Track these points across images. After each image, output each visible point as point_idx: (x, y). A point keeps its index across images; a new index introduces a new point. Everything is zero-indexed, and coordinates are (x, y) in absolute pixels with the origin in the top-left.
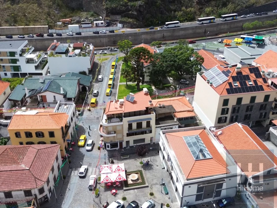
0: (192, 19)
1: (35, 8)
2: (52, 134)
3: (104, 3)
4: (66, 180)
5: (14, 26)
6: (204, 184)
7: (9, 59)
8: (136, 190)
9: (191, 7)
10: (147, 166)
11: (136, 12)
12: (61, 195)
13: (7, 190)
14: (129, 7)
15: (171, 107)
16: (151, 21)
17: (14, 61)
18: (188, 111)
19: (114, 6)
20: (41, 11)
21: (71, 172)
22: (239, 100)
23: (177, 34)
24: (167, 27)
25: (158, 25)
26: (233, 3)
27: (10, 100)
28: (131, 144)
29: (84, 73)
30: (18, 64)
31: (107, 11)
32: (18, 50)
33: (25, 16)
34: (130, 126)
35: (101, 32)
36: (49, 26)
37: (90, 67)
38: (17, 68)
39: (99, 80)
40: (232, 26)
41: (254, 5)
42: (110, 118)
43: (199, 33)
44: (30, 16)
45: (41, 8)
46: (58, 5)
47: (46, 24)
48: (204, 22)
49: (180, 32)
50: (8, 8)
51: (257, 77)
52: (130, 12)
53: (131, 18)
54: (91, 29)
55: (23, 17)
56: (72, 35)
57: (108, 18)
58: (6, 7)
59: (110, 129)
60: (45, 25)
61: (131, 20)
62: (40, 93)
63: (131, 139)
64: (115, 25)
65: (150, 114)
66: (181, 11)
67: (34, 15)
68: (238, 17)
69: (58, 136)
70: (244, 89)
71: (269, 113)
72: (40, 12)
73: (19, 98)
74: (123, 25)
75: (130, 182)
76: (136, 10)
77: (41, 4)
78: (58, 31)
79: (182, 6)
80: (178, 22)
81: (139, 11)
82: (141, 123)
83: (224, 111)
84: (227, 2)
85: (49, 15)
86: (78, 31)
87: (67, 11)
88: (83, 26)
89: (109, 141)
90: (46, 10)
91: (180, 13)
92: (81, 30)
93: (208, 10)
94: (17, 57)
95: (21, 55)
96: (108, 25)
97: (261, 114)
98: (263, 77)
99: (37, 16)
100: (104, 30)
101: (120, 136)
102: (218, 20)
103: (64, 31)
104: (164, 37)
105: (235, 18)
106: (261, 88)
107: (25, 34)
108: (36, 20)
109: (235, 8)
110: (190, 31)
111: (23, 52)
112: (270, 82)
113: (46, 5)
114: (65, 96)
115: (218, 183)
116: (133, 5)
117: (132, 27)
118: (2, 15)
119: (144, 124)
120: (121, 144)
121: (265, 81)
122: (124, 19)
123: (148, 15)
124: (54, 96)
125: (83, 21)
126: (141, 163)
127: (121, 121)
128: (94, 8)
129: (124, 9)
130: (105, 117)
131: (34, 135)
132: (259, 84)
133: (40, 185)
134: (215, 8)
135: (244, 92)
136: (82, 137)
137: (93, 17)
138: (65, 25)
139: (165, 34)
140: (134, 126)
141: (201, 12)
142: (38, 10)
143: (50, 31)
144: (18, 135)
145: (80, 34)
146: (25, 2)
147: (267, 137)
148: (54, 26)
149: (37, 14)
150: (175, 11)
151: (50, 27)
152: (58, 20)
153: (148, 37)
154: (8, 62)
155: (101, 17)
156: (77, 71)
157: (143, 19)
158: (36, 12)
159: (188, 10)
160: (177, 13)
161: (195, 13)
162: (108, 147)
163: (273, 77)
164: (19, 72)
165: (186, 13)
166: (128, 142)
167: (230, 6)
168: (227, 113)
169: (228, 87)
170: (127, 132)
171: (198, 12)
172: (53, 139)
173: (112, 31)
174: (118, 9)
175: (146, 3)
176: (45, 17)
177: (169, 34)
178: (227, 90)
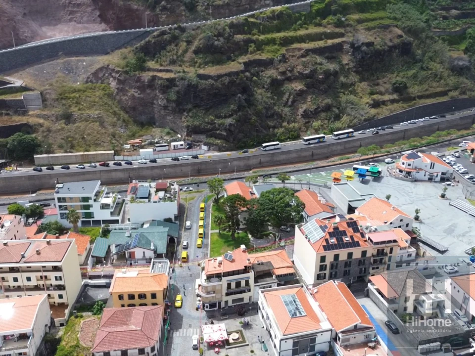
0: (297, 137)
1: (96, 128)
2: (154, 296)
3: (183, 119)
5: (72, 152)
6: (299, 339)
7: (81, 205)
8: (237, 348)
9: (294, 122)
10: (247, 326)
11: (226, 132)
13: (124, 348)
14: (217, 125)
15: (269, 263)
16: (244, 143)
17: (87, 207)
18: (288, 267)
19: (197, 123)
20: (103, 131)
21: (173, 333)
22: (336, 257)
23: (277, 158)
24: (264, 149)
25: (253, 146)
26: (349, 115)
27: (92, 257)
28: (230, 304)
29: (168, 220)
30: (91, 210)
31: (188, 130)
32: (92, 195)
33: (83, 138)
34: (229, 285)
35: (181, 158)
36: (114, 152)
37: (176, 213)
38: (90, 215)
39: (187, 228)
40: (347, 146)
41: (376, 117)
42: (209, 277)
43: (305, 157)
44: (89, 138)
45: (104, 127)
46: (124, 121)
47: (112, 148)
48: (311, 142)
49: (281, 156)
50: (63, 129)
51: (355, 232)
52: (218, 132)
53: (219, 139)
54: (169, 155)
55: (81, 140)
56: (146, 163)
57: (189, 138)
58: (59, 127)
59: (210, 289)
60: (110, 150)
61: (219, 142)
62: (128, 249)
63: (230, 299)
64: (198, 147)
65: (249, 272)
66: (281, 127)
67: (95, 136)
68: (355, 134)
69: (160, 297)
70: (341, 245)
71: (369, 268)
72: (102, 133)
73: (102, 254)
74: (209, 148)
75: (231, 341)
76: (225, 130)
77: (103, 122)
78: (126, 158)
79: (283, 122)
80: (277, 143)
81: (229, 131)
82: (240, 282)
83: (322, 268)
84: (340, 113)
85: (114, 137)
86: (152, 157)
87: (135, 128)
88: (158, 149)
89: (208, 302)
90: (111, 130)
91: (281, 130)
92: (156, 156)
93: (316, 124)
94: (91, 202)
95: (95, 200)
96: (190, 147)
97: (361, 270)
98: (361, 232)
99: (98, 138)
100: (185, 156)
101: (219, 296)
102: (329, 138)
103: (134, 158)
105: (350, 135)
106: (357, 244)
107: (85, 163)
108: (97, 144)
109: (351, 121)
110: (294, 155)
111: (98, 195)
112: (367, 236)
113: (109, 123)
114: (155, 252)
115: (312, 338)
116: (221, 124)
117: (220, 150)
118: (54, 138)
119: (243, 283)
120: (220, 303)
121: (363, 235)
122: (211, 140)
123: (240, 134)
124: (144, 252)
125: (157, 143)
126: (241, 323)
127: (221, 280)
128: (170, 123)
129: (210, 127)
130: (204, 277)
131: (137, 297)
132: (356, 239)
133: (152, 343)
134: (326, 122)
135: (341, 248)
136: (178, 297)
137: (169, 136)
138: (136, 148)
139: (263, 160)
140: (233, 285)
141: (307, 125)
142: (100, 130)
143: (116, 158)
144: (121, 297)
145: (154, 161)
146: (83, 121)
147: (366, 293)
148: (121, 150)
149: (99, 136)
150: (274, 127)
151: (117, 153)
152: (125, 142)
153: (242, 163)
154: (80, 208)
155: (179, 136)
156: (161, 218)
157: (234, 140)
158: (97, 133)
159: (291, 126)
160: (276, 130)
161: (300, 129)
162: (207, 307)
163: (370, 231)
164: (91, 220)
165: (289, 130)
166: (226, 302)
167: (345, 118)
168: (325, 269)
169: (325, 243)
170: (226, 292)
171: (303, 128)
172: (154, 301)
173: (196, 157)
174: (203, 127)
175: (238, 121)
176: (109, 139)
177: (267, 159)
178: (324, 246)
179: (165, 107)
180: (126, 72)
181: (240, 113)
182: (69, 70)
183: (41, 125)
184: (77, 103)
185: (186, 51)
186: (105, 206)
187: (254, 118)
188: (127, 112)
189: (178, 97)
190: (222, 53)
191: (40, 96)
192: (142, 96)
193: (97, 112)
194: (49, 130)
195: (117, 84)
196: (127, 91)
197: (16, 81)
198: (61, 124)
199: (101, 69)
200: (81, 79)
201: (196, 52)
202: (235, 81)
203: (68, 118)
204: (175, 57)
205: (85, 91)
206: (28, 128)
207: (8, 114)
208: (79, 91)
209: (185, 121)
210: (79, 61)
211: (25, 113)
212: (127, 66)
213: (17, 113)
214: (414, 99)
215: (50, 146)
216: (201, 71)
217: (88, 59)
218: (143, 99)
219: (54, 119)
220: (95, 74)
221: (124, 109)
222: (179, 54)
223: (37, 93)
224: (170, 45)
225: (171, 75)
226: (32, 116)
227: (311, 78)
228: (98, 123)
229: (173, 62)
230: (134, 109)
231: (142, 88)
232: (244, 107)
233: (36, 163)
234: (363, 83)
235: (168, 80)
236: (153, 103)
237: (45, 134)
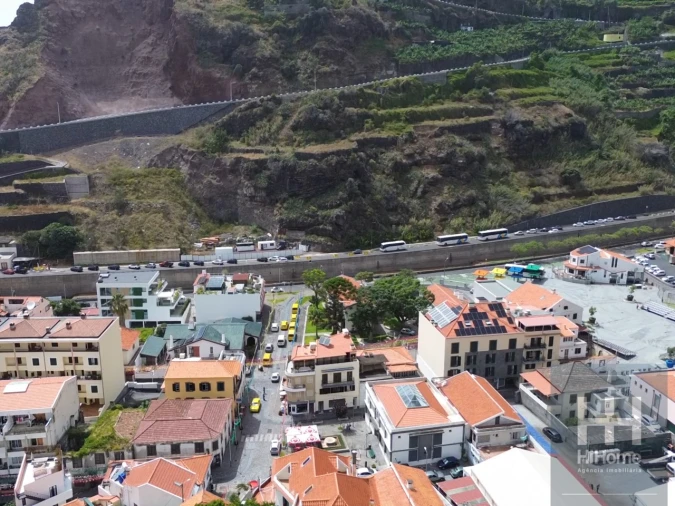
0: (429, 238)
1: (158, 220)
2: (221, 386)
3: (275, 212)
4: (240, 446)
5: (122, 249)
6: (418, 433)
7: (131, 300)
9: (426, 217)
10: (348, 431)
11: (331, 226)
14: (320, 218)
15: (382, 357)
16: (357, 241)
17: (139, 302)
18: (408, 364)
19: (293, 216)
20: (168, 224)
21: (245, 439)
22: (474, 345)
23: (400, 261)
24: (384, 250)
25: (369, 247)
26: (500, 210)
27: (142, 356)
29: (249, 319)
30: (145, 307)
31: (281, 225)
32: (146, 286)
33: (141, 232)
34: (325, 378)
35: (270, 258)
36: (181, 250)
37: (259, 310)
38: (142, 314)
39: (273, 330)
40: (499, 249)
41: (538, 215)
42: (298, 365)
43: (441, 261)
44: (148, 233)
45: (169, 219)
46: (196, 215)
47: (177, 245)
48: (448, 242)
50: (114, 220)
51: (500, 316)
52: (321, 227)
53: (323, 236)
54: (254, 254)
55: (137, 235)
56: (222, 264)
57: (282, 236)
58: (109, 219)
59: (298, 382)
60: (176, 247)
61: (323, 239)
62: (191, 342)
63: (327, 398)
64: (295, 248)
65: (352, 361)
66: (408, 224)
67: (156, 231)
68: (509, 235)
69: (229, 387)
70: (480, 330)
71: (521, 366)
72: (167, 227)
73: (155, 353)
74: (309, 248)
75: (324, 445)
76: (331, 223)
77: (169, 214)
78: (196, 258)
79: (410, 217)
80: (402, 241)
81: (336, 225)
82: (340, 374)
83: (455, 361)
84: (488, 209)
85: (182, 232)
86: (232, 257)
87: (210, 225)
88: (239, 248)
89: (295, 401)
90: (178, 223)
91: (407, 228)
92: (236, 256)
93: (456, 222)
95: (150, 293)
96: (283, 247)
97: (510, 368)
98: (508, 316)
99: (161, 233)
100: (278, 257)
101: (310, 394)
102: (473, 240)
103: (207, 257)
104: (378, 267)
105: (503, 235)
106: (503, 330)
107: (141, 263)
108: (159, 240)
109: (503, 219)
110: (424, 258)
111: (153, 288)
112: (516, 322)
113: (176, 215)
114: (227, 348)
116: (326, 216)
117: (324, 251)
118: (102, 232)
119: (344, 377)
120: (312, 405)
121: (511, 321)
122: (311, 238)
123: (351, 230)
124: (212, 348)
125: (239, 241)
126: (340, 428)
127: (313, 369)
128: (257, 219)
129: (310, 221)
130: (291, 365)
131: (197, 387)
132: (500, 324)
133: (215, 436)
134: (469, 219)
135: (479, 333)
136: (256, 401)
137: (256, 235)
138: (209, 247)
139: (382, 262)
140: (331, 378)
141: (444, 225)
142: (164, 223)
143: (184, 258)
144: (176, 387)
145: (235, 261)
146: (142, 211)
147: (517, 399)
148: (191, 249)
149: (161, 230)
150: (398, 224)
151: (184, 252)
152: (196, 240)
153: (352, 266)
155: (270, 235)
157: (343, 237)
158: (160, 227)
159: (421, 222)
160: (401, 227)
161: (434, 227)
162: (294, 410)
163: (521, 315)
164: (143, 321)
165: (417, 228)
166: (321, 404)
167: (494, 215)
168: (459, 364)
169: (457, 327)
170: (321, 388)
171: (438, 227)
172: (221, 393)
173: (290, 258)
174: (301, 220)
175: (348, 212)
176: (175, 234)
177: (389, 262)
178: (456, 331)
179: (252, 198)
180: (203, 154)
181: (351, 203)
182: (127, 151)
183: (86, 216)
184: (135, 190)
185: (281, 127)
186: (162, 302)
187: (370, 210)
188: (201, 205)
189: (270, 184)
190: (329, 129)
191: (87, 181)
192: (221, 183)
193: (161, 201)
194: (96, 222)
195: (190, 168)
196: (202, 177)
197: (57, 162)
198: (113, 215)
199: (170, 150)
200: (143, 162)
201: (294, 128)
202: (345, 162)
203: (122, 207)
204: (267, 135)
205: (145, 176)
206: (68, 218)
207: (43, 202)
208: (139, 175)
209: (279, 213)
210: (141, 141)
211: (66, 200)
212: (204, 146)
213: (55, 200)
214: (591, 194)
215: (95, 240)
216: (301, 150)
217: (154, 139)
218: (222, 187)
219: (103, 208)
220: (161, 156)
221: (198, 201)
222: (272, 130)
223: (83, 176)
224: (262, 120)
225: (262, 156)
226: (74, 204)
227: (448, 163)
228: (161, 215)
229: (264, 141)
230: (211, 200)
231: (222, 173)
232: (357, 195)
233: (75, 262)
234: (520, 173)
235: (256, 161)
236: (237, 194)
237: (90, 226)
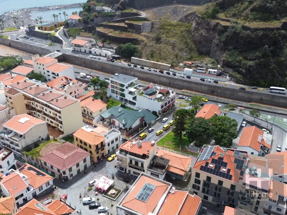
1: (169, 49)
2: (90, 146)
3: (224, 55)
5: (149, 60)
6: (128, 213)
8: (108, 199)
12: (76, 181)
14: (242, 64)
15: (167, 161)
16: (258, 82)
18: (181, 170)
19: (230, 60)
21: (91, 172)
22: (209, 178)
23: (276, 100)
24: (270, 91)
27: (101, 116)
28: (132, 173)
29: (155, 113)
30: (124, 92)
31: (223, 63)
32: (126, 85)
33: (160, 54)
34: (131, 161)
35: (207, 80)
36: (171, 66)
38: (123, 95)
42: (121, 151)
44: (163, 54)
45: (173, 50)
46: (190, 49)
47: (171, 63)
49: (281, 100)
50: (153, 45)
51: (236, 168)
52: (241, 69)
53: (240, 74)
54: (201, 76)
55: (158, 54)
56: (184, 77)
57: (222, 69)
60: (169, 64)
61: (239, 76)
62: (112, 118)
63: (132, 170)
64: (225, 76)
67: (166, 54)
71: (237, 201)
72: (171, 53)
74: (231, 79)
75: (109, 193)
76: (246, 69)
77: (175, 47)
78: (175, 71)
80: (284, 89)
81: (248, 70)
82: (138, 162)
83: (197, 181)
86: (190, 75)
87: (195, 54)
88: (198, 71)
89: (119, 165)
90: (177, 51)
92: (192, 75)
94: (124, 88)
95: (126, 88)
96: (219, 75)
97: (230, 198)
98: (243, 170)
99: (167, 55)
101: (124, 165)
103: (179, 72)
104: (261, 99)
106: (229, 177)
107: (152, 68)
108: (165, 59)
111: (129, 86)
113: (178, 48)
114: (124, 126)
116: (244, 64)
118: (146, 50)
119: (140, 164)
120: (126, 170)
121: (242, 174)
122: (234, 74)
123: (257, 75)
124: (119, 124)
125: (201, 67)
126: (126, 187)
127: (126, 155)
128: (217, 56)
129: (237, 65)
131: (83, 143)
132: (231, 173)
133: (64, 169)
137: (212, 65)
138: (185, 67)
139: (263, 98)
140: (134, 162)
142: (171, 51)
143: (170, 69)
144: (77, 139)
145: (189, 77)
146: (165, 44)
148: (176, 66)
149: (169, 54)
151: (172, 67)
152: (182, 62)
154: (119, 89)
155: (219, 66)
157: (250, 77)
158: (168, 52)
162: (118, 168)
166: (129, 171)
168: (200, 184)
170: (129, 164)
172: (90, 149)
173: (216, 82)
174: (233, 63)
175: (256, 64)
176: (173, 57)
177: (268, 98)
178: (202, 167)
179: (217, 45)
180: (203, 18)
181: (262, 60)
182: (175, 12)
183: (143, 41)
184: (167, 32)
185: (245, 9)
186: (131, 93)
187: (273, 65)
188: (195, 44)
189: (227, 39)
190: (271, 13)
191: (151, 25)
192: (207, 35)
193: (174, 40)
194: (146, 45)
195: (196, 25)
196: (200, 30)
197: (143, 14)
198: (153, 43)
199: (191, 14)
200: (178, 18)
201: (252, 10)
202: (269, 35)
203: (158, 40)
204: (237, 12)
205: (175, 26)
206: (135, 41)
207: (132, 32)
208: (172, 25)
209: (224, 56)
210: (183, 7)
211: (139, 33)
212: (205, 14)
213: (136, 32)
215: (142, 54)
217: (187, 6)
218: (207, 37)
219: (151, 39)
220: (186, 17)
221: (194, 42)
222: (240, 10)
223: (149, 23)
224: (238, 3)
225: (228, 24)
226: (142, 35)
228: (171, 47)
229: (234, 15)
230: (200, 42)
231: (208, 30)
232: (268, 56)
233: (132, 61)
235: (224, 27)
236: (212, 41)
237: (143, 47)
